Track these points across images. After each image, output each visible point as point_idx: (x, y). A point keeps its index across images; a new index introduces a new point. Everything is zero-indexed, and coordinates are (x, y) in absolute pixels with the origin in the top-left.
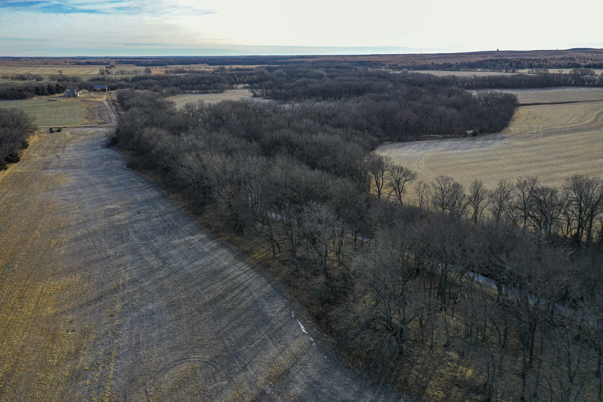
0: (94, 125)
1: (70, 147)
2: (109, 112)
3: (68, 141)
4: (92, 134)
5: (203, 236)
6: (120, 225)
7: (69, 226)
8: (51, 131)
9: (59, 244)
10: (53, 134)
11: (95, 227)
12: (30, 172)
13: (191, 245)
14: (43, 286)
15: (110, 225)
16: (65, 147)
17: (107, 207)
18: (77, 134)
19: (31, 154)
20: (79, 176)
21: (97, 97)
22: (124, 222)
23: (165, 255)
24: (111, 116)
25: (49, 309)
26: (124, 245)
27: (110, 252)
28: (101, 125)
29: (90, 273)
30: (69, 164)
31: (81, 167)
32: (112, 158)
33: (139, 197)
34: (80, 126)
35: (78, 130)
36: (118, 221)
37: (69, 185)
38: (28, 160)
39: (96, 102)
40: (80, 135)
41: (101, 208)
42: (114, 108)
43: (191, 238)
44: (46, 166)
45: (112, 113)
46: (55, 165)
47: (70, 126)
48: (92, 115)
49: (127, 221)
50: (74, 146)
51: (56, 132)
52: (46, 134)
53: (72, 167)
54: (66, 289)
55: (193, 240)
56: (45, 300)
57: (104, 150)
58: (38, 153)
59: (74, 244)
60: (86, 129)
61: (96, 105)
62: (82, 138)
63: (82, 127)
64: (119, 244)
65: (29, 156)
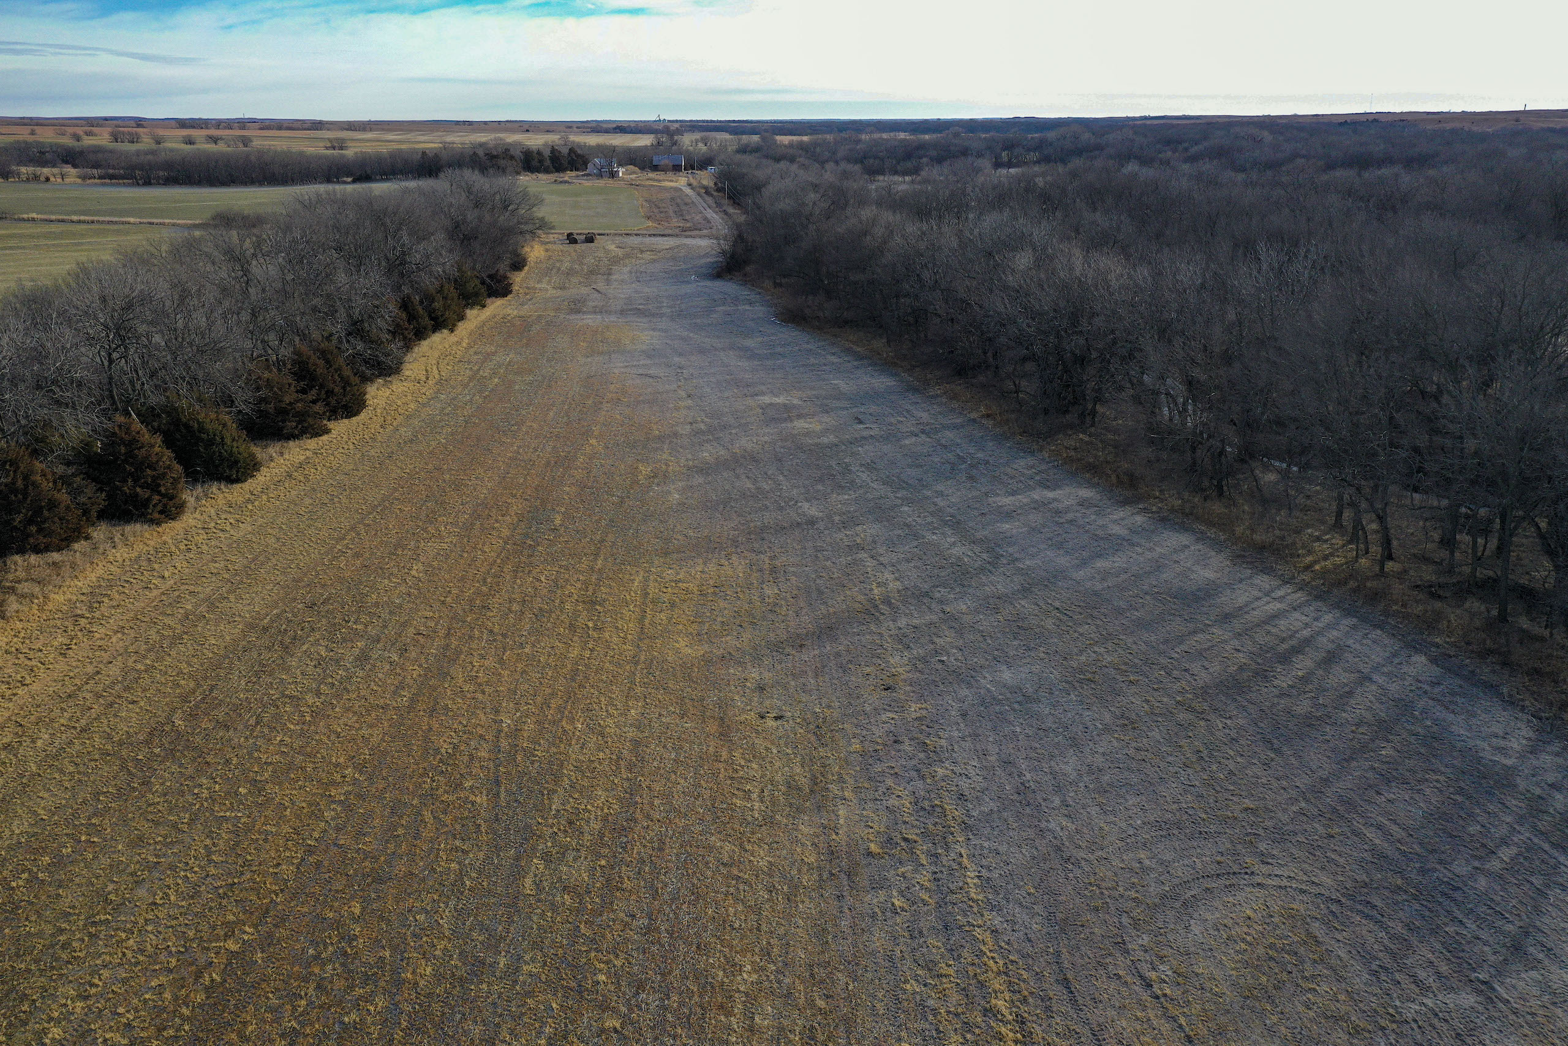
0: (670, 232)
1: (622, 273)
2: (702, 209)
3: (615, 261)
4: (670, 249)
5: (1086, 493)
6: (817, 445)
7: (675, 434)
8: (571, 239)
9: (660, 476)
10: (578, 246)
11: (745, 443)
12: (539, 316)
13: (1058, 512)
14: (646, 580)
15: (788, 444)
16: (609, 274)
17: (767, 399)
18: (633, 249)
19: (532, 284)
20: (665, 331)
21: (664, 180)
22: (825, 440)
23: (986, 533)
24: (709, 216)
25: (683, 644)
26: (846, 497)
27: (812, 510)
28: (687, 233)
29: (771, 558)
30: (630, 307)
31: (662, 315)
32: (736, 300)
33: (843, 385)
34: (638, 232)
35: (635, 241)
36: (807, 434)
37: (644, 347)
38: (526, 294)
39: (665, 189)
40: (642, 252)
41: (750, 402)
42: (710, 200)
43: (1051, 495)
44: (576, 306)
45: (709, 210)
46: (596, 307)
47: (612, 231)
48: (661, 212)
49: (831, 438)
50: (631, 272)
51: (583, 242)
52: (561, 247)
53: (640, 312)
54: (714, 593)
55: (1055, 500)
56: (663, 616)
57: (709, 283)
58: (549, 282)
59: (699, 480)
60: (652, 238)
61: (668, 195)
62: (647, 256)
63: (644, 235)
64: (829, 491)
65: (528, 288)
